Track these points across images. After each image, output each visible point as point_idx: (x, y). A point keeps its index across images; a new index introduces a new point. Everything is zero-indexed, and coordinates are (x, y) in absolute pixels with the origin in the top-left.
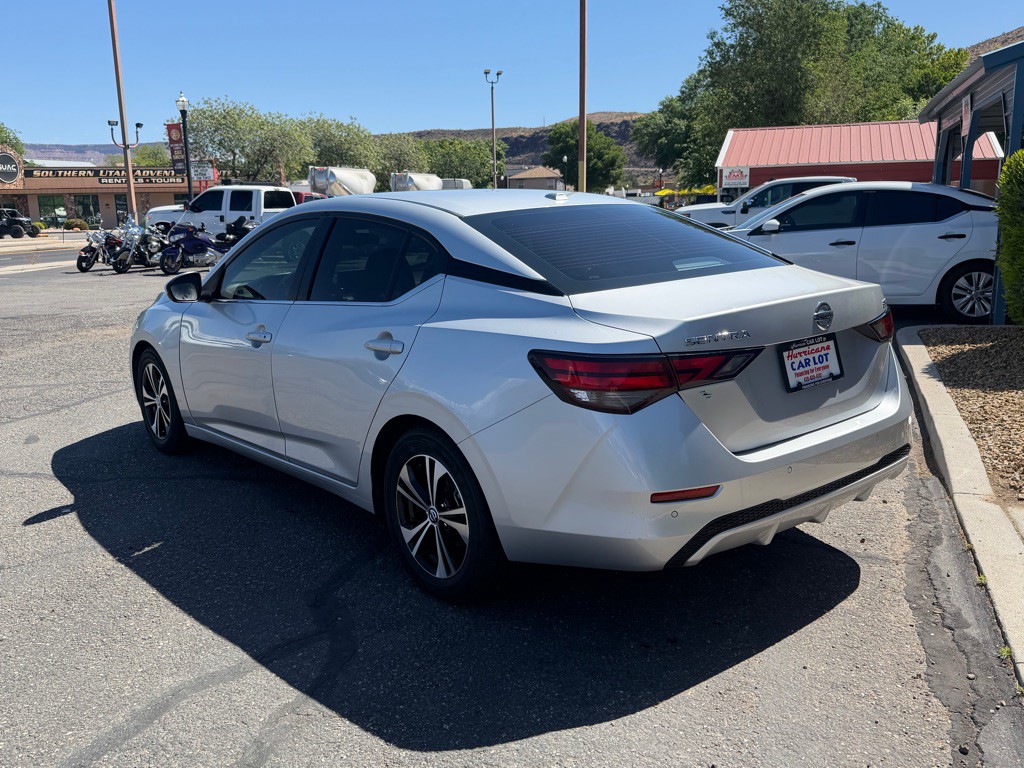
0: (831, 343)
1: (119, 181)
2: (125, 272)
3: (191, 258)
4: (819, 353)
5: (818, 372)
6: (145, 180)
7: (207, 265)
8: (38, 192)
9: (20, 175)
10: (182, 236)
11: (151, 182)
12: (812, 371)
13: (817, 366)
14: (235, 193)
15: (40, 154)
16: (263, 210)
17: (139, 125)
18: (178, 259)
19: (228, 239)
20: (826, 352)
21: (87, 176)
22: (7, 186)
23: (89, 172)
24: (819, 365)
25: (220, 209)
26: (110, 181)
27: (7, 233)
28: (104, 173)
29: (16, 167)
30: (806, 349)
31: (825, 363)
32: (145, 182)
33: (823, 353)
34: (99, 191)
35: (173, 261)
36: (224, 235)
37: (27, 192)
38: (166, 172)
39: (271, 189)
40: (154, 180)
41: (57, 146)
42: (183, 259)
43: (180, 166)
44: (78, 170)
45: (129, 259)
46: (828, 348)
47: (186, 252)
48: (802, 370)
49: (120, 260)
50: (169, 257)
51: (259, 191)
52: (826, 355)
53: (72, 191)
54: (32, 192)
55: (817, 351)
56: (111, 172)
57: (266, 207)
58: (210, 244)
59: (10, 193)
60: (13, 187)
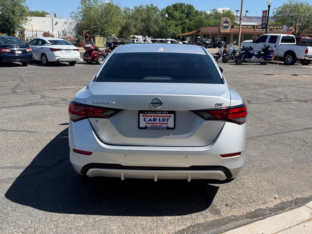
0: (172, 115)
1: (261, 30)
2: (226, 62)
3: (246, 60)
4: (163, 118)
5: (161, 125)
6: (270, 30)
7: (252, 62)
8: (234, 33)
9: (230, 27)
10: (244, 51)
11: (272, 31)
12: (157, 123)
13: (160, 122)
14: (272, 37)
15: (248, 20)
16: (280, 43)
17: (247, 11)
18: (242, 59)
19: (261, 53)
20: (168, 118)
21: (251, 28)
22: (225, 31)
23: (252, 27)
24: (162, 122)
25: (265, 42)
26: (258, 30)
27: (217, 46)
28: (256, 27)
29: (229, 25)
30: (156, 115)
31: (166, 122)
32: (270, 31)
33: (166, 118)
34: (253, 33)
35: (240, 60)
36: (260, 52)
37: (230, 33)
38: (278, 27)
39: (286, 35)
40: (273, 30)
41: (254, 17)
42: (244, 59)
43: (264, 26)
44: (248, 26)
45: (228, 58)
46: (170, 116)
47: (245, 57)
48: (150, 122)
49: (225, 58)
50: (239, 58)
51: (280, 36)
52: (168, 119)
53: (244, 33)
54: (232, 33)
55: (163, 116)
56: (259, 27)
57: (281, 42)
58: (254, 55)
59: (225, 33)
60: (227, 31)
